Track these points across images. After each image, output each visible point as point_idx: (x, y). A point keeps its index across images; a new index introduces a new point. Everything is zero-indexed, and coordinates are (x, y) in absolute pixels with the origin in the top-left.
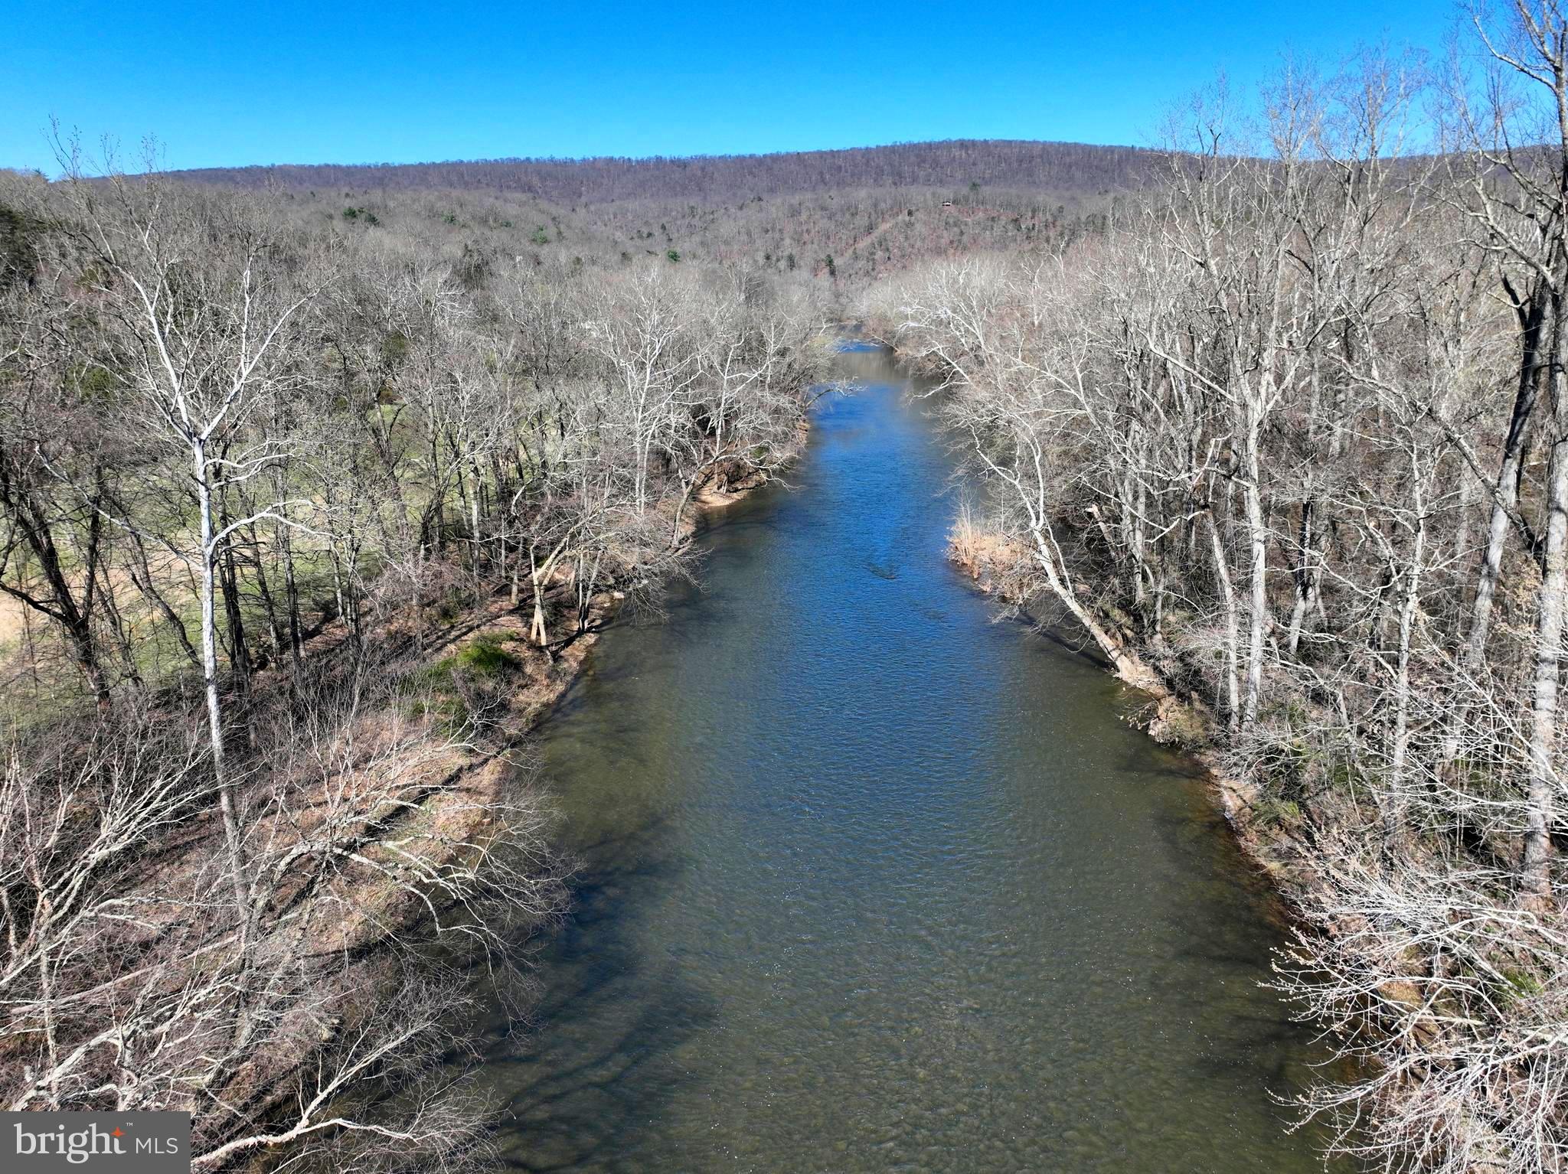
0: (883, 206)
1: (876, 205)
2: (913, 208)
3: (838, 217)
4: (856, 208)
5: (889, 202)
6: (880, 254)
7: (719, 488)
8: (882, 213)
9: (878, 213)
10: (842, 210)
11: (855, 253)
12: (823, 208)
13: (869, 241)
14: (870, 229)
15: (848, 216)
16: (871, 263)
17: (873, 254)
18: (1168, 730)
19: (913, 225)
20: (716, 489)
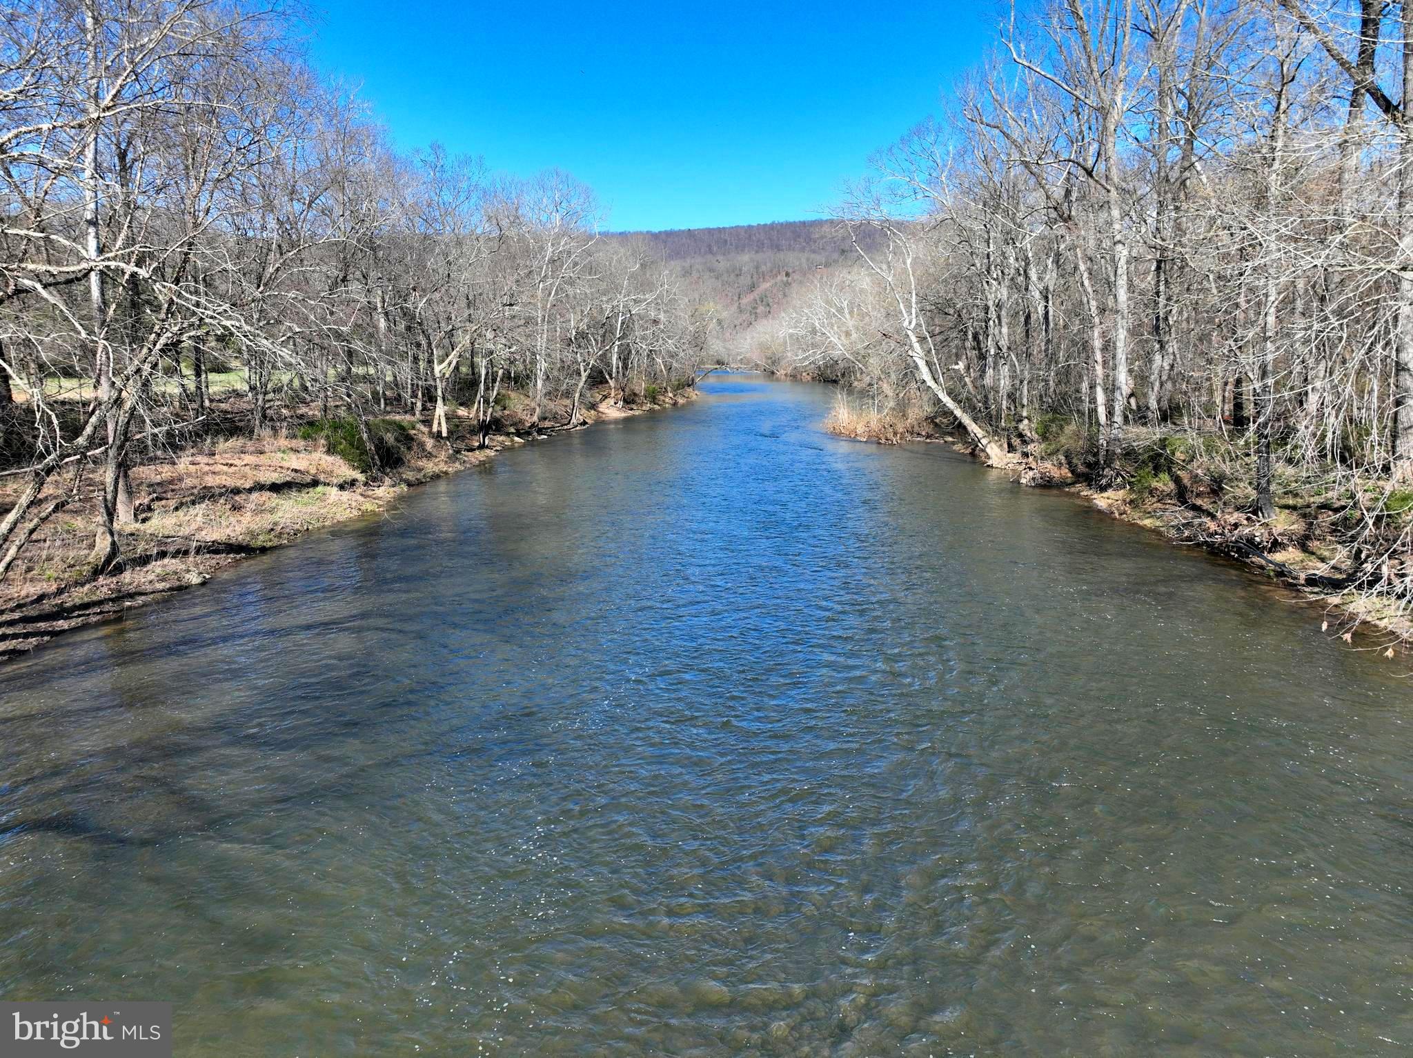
0: (763, 268)
1: (757, 268)
2: (790, 271)
3: (725, 277)
4: (741, 270)
5: (769, 265)
6: (761, 309)
7: (616, 404)
8: (763, 275)
9: (759, 274)
10: (728, 272)
11: (739, 307)
12: (711, 270)
13: (752, 297)
14: (752, 287)
15: (732, 276)
16: (753, 316)
17: (755, 308)
18: (1038, 475)
19: (790, 284)
20: (612, 403)
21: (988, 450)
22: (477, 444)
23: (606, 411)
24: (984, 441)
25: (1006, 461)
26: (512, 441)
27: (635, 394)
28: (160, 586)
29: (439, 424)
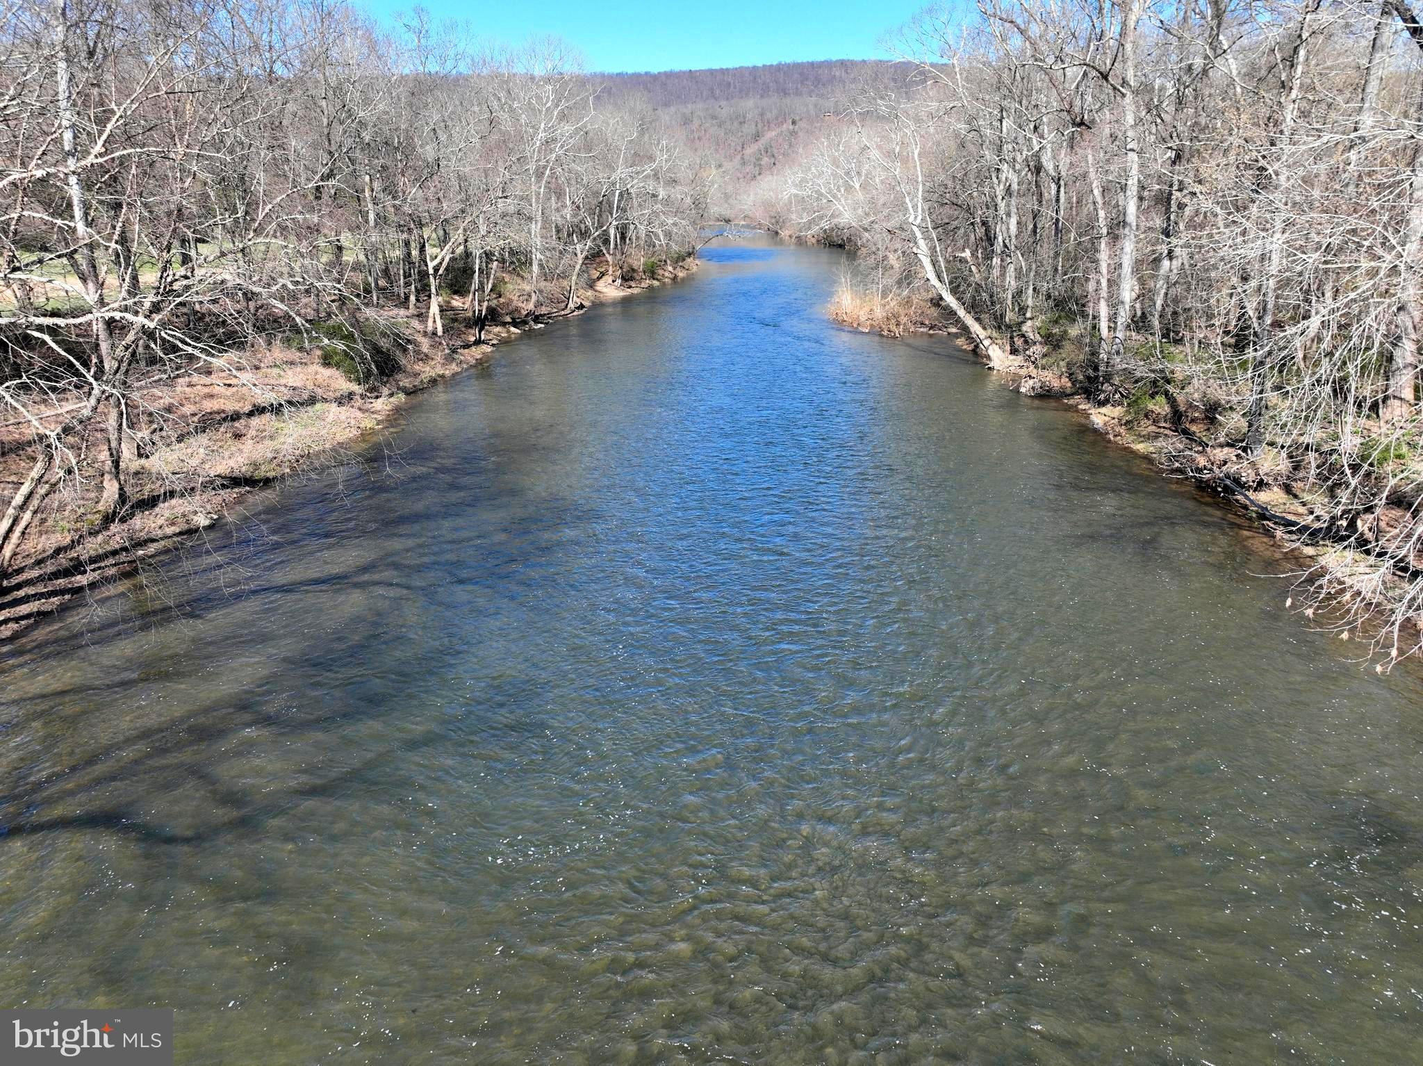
0: (769, 115)
1: (762, 115)
2: (797, 118)
3: (728, 125)
4: (744, 117)
5: (775, 112)
6: (766, 160)
7: (613, 281)
8: (768, 122)
9: (764, 122)
10: (731, 119)
11: (743, 159)
12: (714, 117)
13: (756, 148)
14: (757, 137)
15: (736, 124)
16: (757, 168)
17: (759, 159)
19: (796, 133)
20: (610, 282)
21: (990, 352)
22: (473, 339)
23: (605, 290)
24: (987, 343)
25: (1007, 363)
26: (508, 332)
27: (633, 270)
28: (170, 530)
29: (435, 322)
